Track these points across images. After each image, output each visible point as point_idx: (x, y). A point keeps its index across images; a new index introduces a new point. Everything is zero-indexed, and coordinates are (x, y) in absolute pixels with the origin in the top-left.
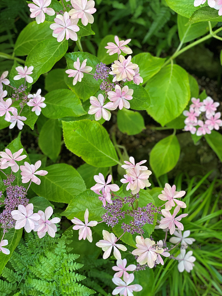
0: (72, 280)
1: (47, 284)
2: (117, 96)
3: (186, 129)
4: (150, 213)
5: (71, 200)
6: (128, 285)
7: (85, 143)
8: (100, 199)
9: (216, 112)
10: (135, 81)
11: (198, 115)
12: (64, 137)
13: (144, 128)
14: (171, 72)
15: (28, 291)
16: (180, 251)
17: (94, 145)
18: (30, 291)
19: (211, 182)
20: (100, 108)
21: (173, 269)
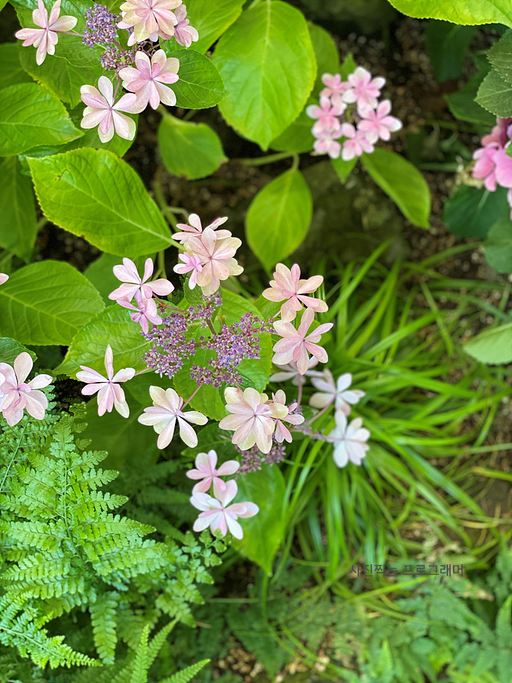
0: (98, 510)
1: (44, 527)
2: (142, 77)
3: (319, 149)
4: (249, 335)
5: (72, 337)
6: (227, 507)
7: (89, 205)
8: (134, 319)
9: (380, 99)
10: (179, 38)
11: (340, 112)
12: (36, 194)
13: (225, 159)
14: (268, 19)
15: (5, 553)
16: (334, 421)
17: (111, 206)
18: (9, 552)
19: (389, 267)
20: (106, 112)
21: (325, 463)
